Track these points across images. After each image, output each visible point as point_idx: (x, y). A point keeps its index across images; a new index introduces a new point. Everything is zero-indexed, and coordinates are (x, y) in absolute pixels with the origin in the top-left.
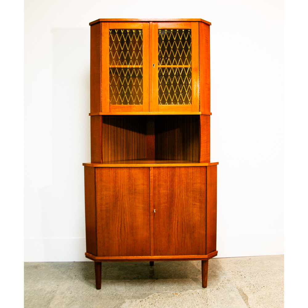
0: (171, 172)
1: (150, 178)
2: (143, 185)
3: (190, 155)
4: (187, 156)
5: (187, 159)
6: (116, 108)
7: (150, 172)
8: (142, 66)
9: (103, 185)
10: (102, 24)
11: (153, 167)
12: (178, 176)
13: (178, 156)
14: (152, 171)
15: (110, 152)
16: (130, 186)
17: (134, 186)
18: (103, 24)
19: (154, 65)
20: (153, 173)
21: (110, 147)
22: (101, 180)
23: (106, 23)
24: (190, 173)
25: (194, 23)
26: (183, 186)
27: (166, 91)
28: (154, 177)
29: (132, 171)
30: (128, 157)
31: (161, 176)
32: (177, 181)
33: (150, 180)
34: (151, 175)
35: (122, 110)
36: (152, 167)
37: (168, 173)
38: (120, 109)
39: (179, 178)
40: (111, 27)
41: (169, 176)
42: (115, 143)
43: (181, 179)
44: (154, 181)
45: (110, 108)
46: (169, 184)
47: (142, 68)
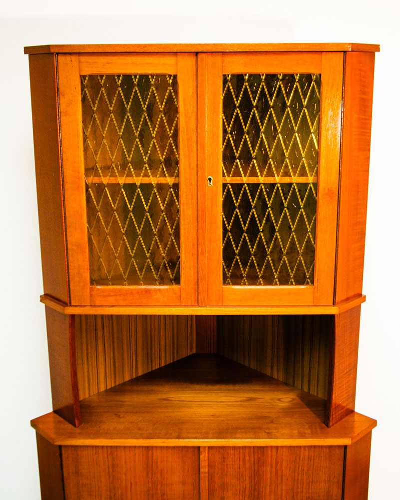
0: (254, 455)
1: (202, 470)
2: (184, 483)
3: (302, 377)
4: (294, 377)
5: (294, 383)
6: (109, 296)
7: (201, 457)
8: (177, 178)
9: (82, 484)
10: (57, 61)
11: (209, 447)
12: (271, 466)
13: (272, 368)
14: (204, 456)
15: (102, 370)
16: (150, 485)
17: (159, 486)
18: (61, 59)
19: (210, 179)
20: (207, 459)
21: (101, 359)
22: (77, 473)
23: (68, 58)
24: (304, 458)
25: (330, 55)
26: (284, 487)
27: (245, 250)
28: (210, 466)
29: (155, 454)
30: (150, 365)
31: (227, 465)
32: (268, 476)
33: (202, 475)
34: (202, 464)
35: (126, 300)
36: (205, 447)
37: (247, 458)
38: (118, 298)
39: (274, 470)
40: (86, 69)
41: (248, 465)
42: (116, 343)
43: (279, 474)
44: (211, 477)
45: (91, 295)
46: (247, 482)
47: (176, 186)
